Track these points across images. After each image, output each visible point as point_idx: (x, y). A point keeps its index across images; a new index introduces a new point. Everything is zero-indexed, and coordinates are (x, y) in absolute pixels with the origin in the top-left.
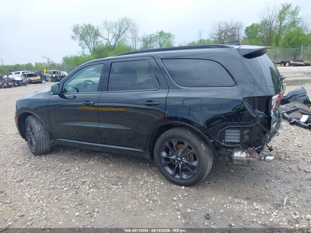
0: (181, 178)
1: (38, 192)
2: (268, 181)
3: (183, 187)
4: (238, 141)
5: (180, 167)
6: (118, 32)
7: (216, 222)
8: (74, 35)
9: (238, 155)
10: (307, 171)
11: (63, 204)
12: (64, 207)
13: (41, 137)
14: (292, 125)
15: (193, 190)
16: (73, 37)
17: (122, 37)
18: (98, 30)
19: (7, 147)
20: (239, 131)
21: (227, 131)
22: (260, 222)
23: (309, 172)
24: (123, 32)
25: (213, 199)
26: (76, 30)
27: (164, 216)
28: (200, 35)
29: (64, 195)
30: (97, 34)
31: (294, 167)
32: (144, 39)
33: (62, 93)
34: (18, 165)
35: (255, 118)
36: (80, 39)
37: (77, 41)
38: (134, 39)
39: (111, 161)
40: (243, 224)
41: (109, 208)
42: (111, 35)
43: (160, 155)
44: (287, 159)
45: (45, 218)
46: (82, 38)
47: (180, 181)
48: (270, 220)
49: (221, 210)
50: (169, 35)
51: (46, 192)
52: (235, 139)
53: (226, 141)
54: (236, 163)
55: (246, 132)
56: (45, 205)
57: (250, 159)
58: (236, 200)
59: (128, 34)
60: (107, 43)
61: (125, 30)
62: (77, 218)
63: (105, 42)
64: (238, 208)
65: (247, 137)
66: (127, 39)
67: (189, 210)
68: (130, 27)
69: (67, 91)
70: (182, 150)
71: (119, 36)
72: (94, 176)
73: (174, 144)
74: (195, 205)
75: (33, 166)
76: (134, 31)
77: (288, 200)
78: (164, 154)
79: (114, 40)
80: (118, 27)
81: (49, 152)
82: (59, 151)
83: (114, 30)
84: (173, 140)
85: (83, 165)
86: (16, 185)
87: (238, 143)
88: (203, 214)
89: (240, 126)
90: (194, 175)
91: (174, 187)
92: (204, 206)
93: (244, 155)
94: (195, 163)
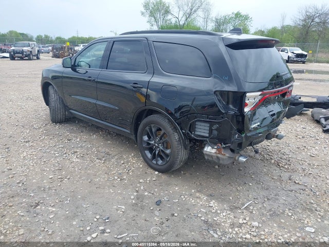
0: (157, 164)
1: (34, 153)
2: (245, 183)
3: (157, 173)
4: (207, 135)
5: (157, 152)
6: (189, 10)
7: (162, 209)
8: (144, 11)
9: (208, 149)
10: (297, 182)
11: (46, 167)
12: (46, 169)
13: (56, 106)
14: (324, 132)
15: (164, 177)
16: (143, 14)
17: (192, 17)
18: (168, 7)
19: (36, 111)
20: (208, 125)
21: (197, 123)
22: (203, 218)
23: (298, 183)
24: (195, 11)
25: (177, 188)
26: (146, 6)
27: (121, 194)
28: (283, 20)
29: (52, 160)
30: (167, 12)
31: (286, 176)
32: (217, 19)
33: (74, 67)
34: (34, 128)
35: (223, 114)
36: (150, 16)
37: (147, 18)
38: (206, 19)
39: (112, 138)
40: (187, 216)
41: (80, 178)
42: (181, 13)
43: (142, 138)
44: (286, 167)
45: (25, 175)
46: (152, 14)
47: (155, 166)
48: (215, 219)
49: (176, 199)
50: (246, 18)
51: (40, 154)
52: (204, 133)
53: (197, 133)
54: (206, 157)
55: (215, 127)
56: (32, 164)
57: (219, 155)
58: (198, 194)
59: (200, 13)
60: (176, 22)
61: (198, 9)
62: (50, 180)
63: (174, 21)
64: (193, 201)
65: (215, 133)
66: (198, 18)
67: (146, 194)
68: (203, 6)
69: (79, 66)
70: (159, 136)
71: (190, 15)
72: (88, 149)
73: (154, 130)
74: (156, 190)
75: (45, 132)
76: (207, 11)
77: (250, 205)
78: (146, 138)
79: (184, 19)
80: (190, 5)
81: (65, 122)
82: (75, 122)
83: (186, 8)
84: (152, 125)
85: (85, 137)
86: (22, 145)
87: (207, 137)
88: (157, 200)
89: (208, 120)
90: (167, 162)
91: (150, 171)
92: (163, 193)
93: (214, 151)
94: (168, 151)
